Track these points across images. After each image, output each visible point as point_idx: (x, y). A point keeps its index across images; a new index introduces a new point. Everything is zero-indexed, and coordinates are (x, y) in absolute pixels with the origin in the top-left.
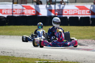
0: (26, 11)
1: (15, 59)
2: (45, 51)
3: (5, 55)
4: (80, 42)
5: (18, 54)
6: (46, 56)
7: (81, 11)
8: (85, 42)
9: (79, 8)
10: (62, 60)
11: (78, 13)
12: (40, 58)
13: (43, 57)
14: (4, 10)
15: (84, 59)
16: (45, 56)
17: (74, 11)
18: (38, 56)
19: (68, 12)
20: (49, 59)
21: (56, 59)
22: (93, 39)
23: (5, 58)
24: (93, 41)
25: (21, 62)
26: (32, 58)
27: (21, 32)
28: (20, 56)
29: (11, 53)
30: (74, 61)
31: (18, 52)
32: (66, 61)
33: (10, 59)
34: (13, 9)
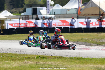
3: (15, 53)
6: (41, 53)
20: (43, 55)
24: (72, 42)
25: (26, 57)
26: (32, 55)
28: (25, 53)
29: (19, 52)
30: (59, 56)
32: (54, 56)
33: (18, 56)
34: (20, 23)
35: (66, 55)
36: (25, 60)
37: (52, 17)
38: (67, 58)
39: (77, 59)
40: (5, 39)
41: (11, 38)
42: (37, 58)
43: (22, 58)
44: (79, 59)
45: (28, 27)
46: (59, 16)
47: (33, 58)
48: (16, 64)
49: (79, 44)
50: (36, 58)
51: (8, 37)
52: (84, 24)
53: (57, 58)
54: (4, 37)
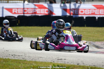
0: (39, 10)
1: (26, 63)
2: (60, 55)
3: (16, 58)
4: (98, 44)
5: (30, 58)
6: (61, 60)
7: (98, 10)
8: (103, 44)
9: (96, 7)
10: (78, 64)
11: (96, 13)
12: (54, 62)
13: (57, 61)
14: (15, 9)
15: (102, 63)
16: (59, 59)
17: (91, 10)
18: (52, 60)
19: (85, 12)
20: (64, 63)
21: (72, 63)
23: (16, 62)
25: (34, 66)
26: (45, 62)
27: (33, 34)
28: (33, 59)
29: (22, 57)
30: (91, 66)
31: (30, 55)
32: (82, 65)
33: (22, 63)
35: (103, 64)
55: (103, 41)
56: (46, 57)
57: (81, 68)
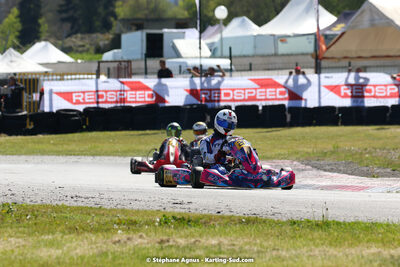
0: (131, 94)
1: (103, 214)
3: (80, 204)
5: (111, 202)
6: (180, 204)
7: (264, 90)
9: (258, 84)
10: (219, 212)
11: (258, 97)
12: (164, 209)
13: (172, 207)
16: (177, 203)
17: (247, 91)
18: (160, 204)
19: (234, 95)
20: (187, 211)
21: (204, 209)
22: (294, 158)
23: (80, 212)
24: (295, 163)
25: (120, 220)
28: (117, 205)
29: (94, 200)
33: (93, 215)
34: (97, 91)
35: (275, 211)
36: (119, 232)
37: (222, 67)
38: (279, 223)
39: (317, 225)
40: (43, 153)
41: (65, 146)
42: (165, 222)
43: (106, 224)
44: (324, 225)
45: (131, 107)
46: (248, 63)
47: (147, 223)
48: (82, 246)
49: (325, 170)
50: (160, 224)
51: (53, 144)
52: (342, 94)
53: (241, 222)
54: (39, 142)
55: (274, 158)
56: (146, 199)
57: (226, 221)
